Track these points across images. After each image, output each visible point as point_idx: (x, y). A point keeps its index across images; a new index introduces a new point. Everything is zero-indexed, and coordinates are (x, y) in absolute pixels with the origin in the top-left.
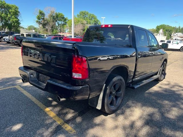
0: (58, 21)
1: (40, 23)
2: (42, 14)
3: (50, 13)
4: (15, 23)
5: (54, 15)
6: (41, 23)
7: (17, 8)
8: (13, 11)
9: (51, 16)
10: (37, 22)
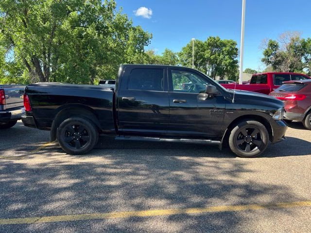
0: (306, 55)
1: (268, 62)
2: (273, 46)
3: (289, 42)
4: (227, 66)
5: (298, 44)
6: (270, 62)
7: (234, 44)
8: (228, 48)
9: (291, 47)
10: (263, 60)
